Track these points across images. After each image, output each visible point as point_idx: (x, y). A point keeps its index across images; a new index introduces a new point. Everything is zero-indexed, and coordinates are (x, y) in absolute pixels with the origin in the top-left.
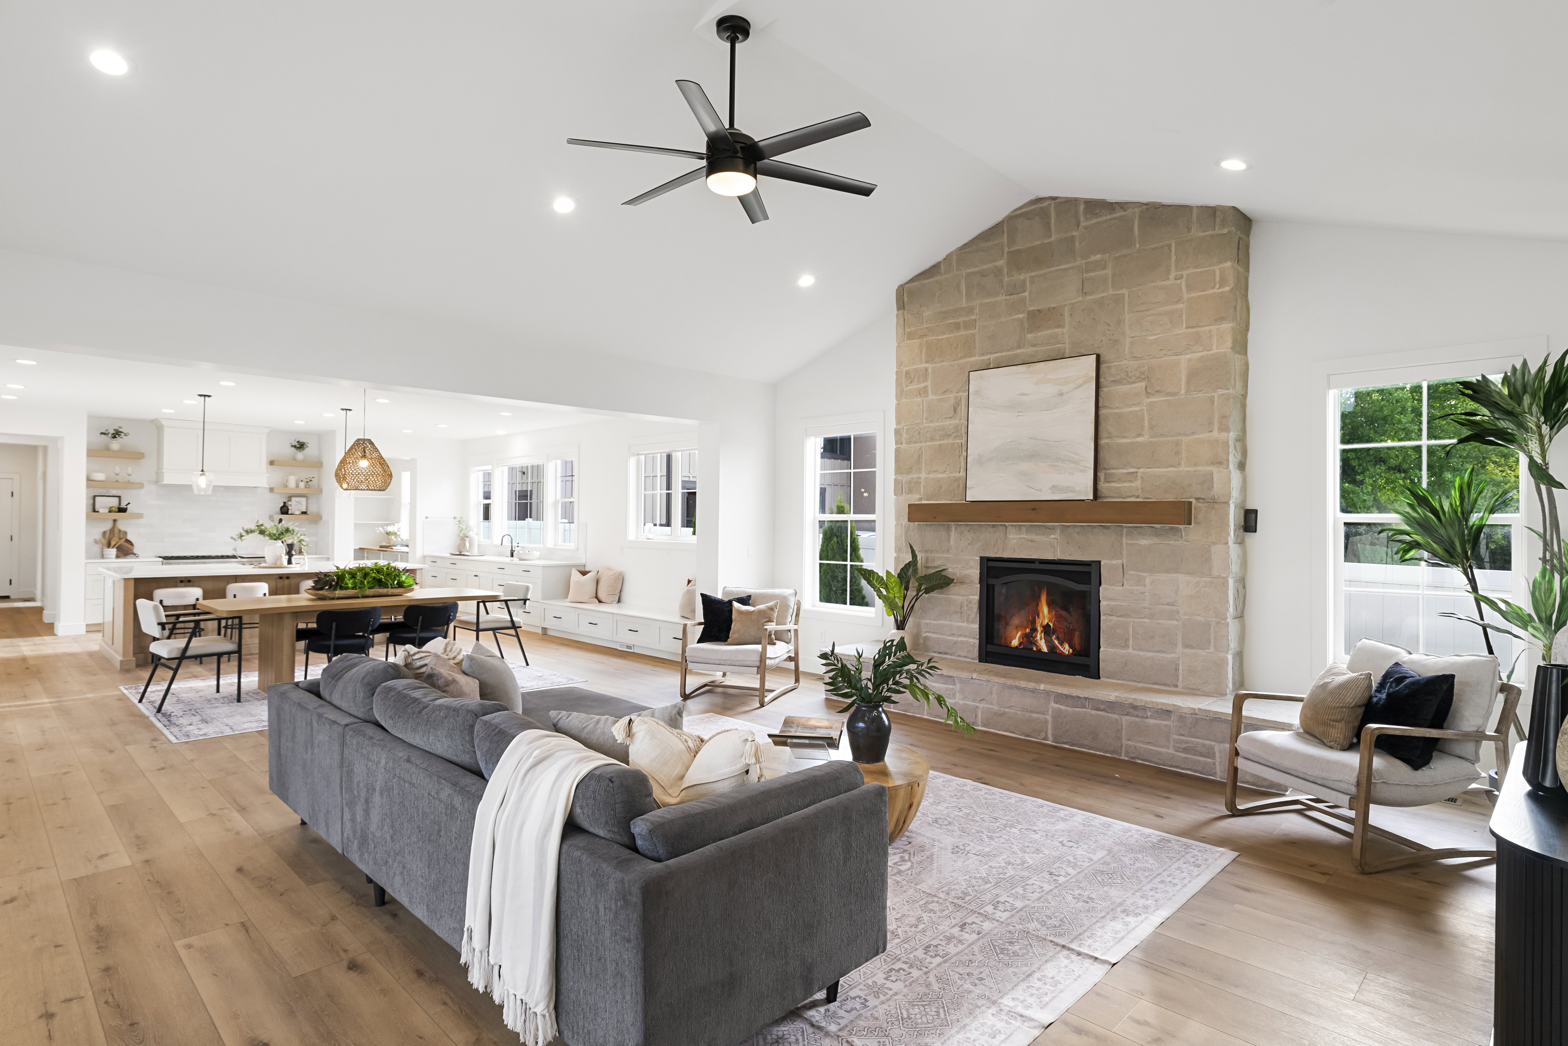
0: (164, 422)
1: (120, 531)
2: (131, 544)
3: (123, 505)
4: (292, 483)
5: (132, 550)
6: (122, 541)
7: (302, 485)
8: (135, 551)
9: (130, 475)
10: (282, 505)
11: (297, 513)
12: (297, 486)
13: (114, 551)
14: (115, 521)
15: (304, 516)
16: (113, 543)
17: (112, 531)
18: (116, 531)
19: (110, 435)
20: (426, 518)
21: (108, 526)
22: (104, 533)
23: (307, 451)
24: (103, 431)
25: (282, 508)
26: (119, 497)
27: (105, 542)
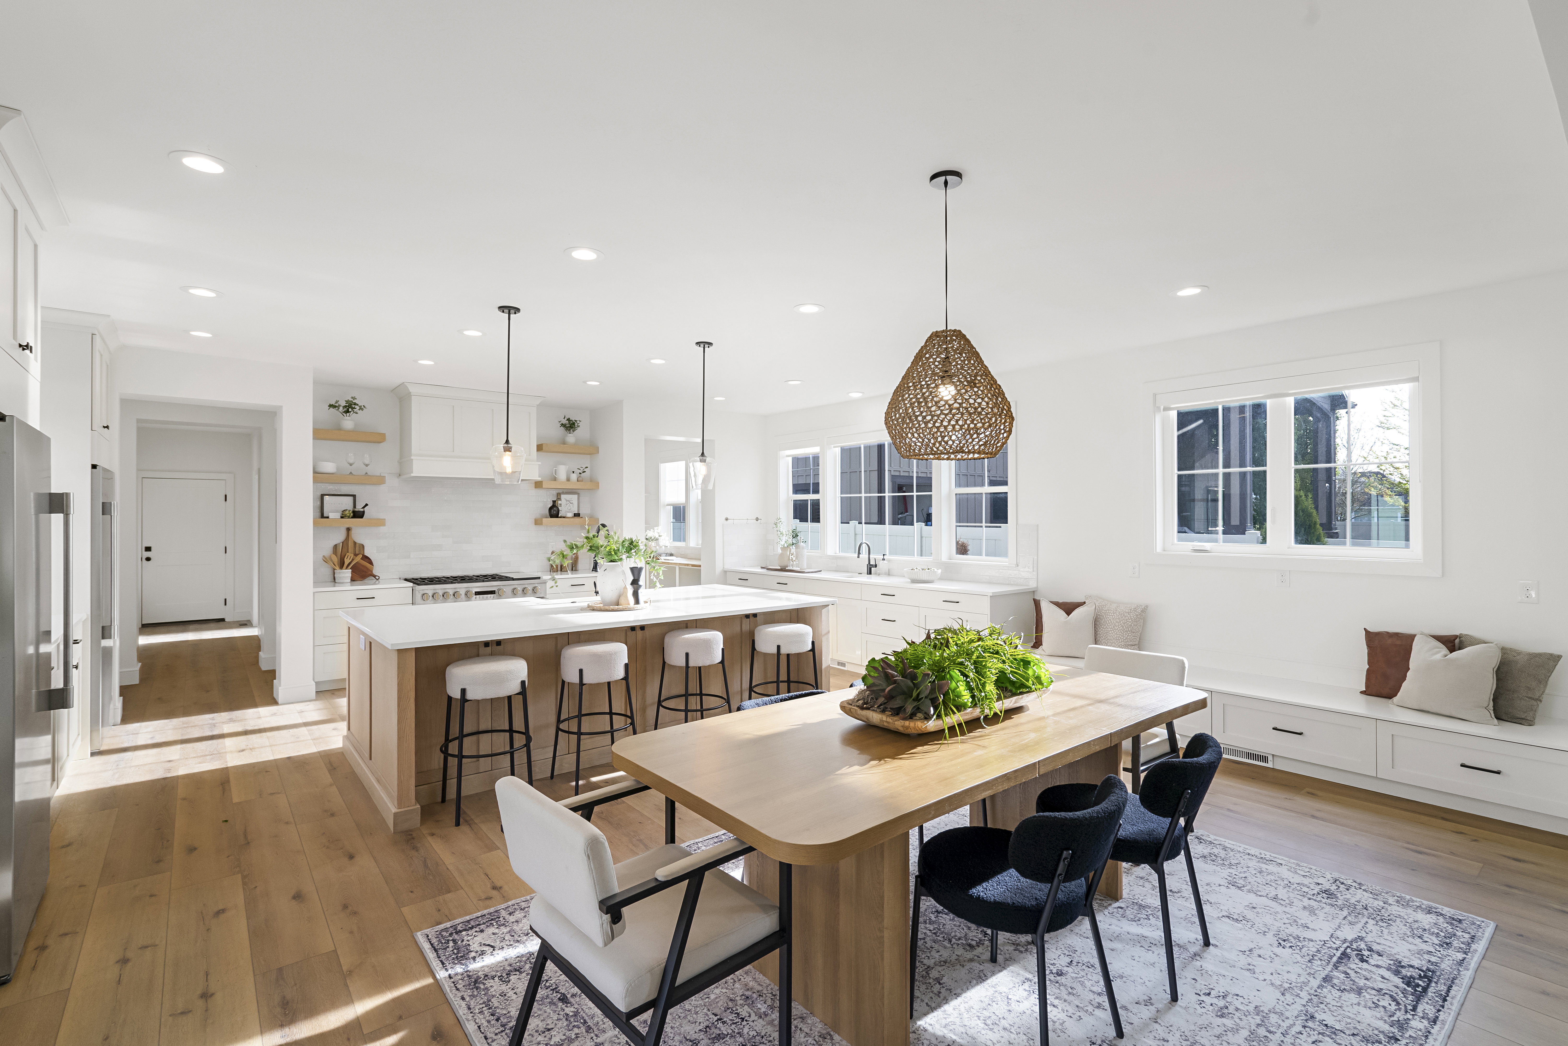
0: (412, 389)
1: (355, 543)
2: (371, 563)
3: (359, 508)
4: (562, 475)
5: (372, 572)
6: (358, 559)
7: (574, 477)
8: (375, 572)
9: (367, 465)
10: (550, 505)
11: (570, 515)
12: (568, 480)
13: (347, 573)
14: (348, 530)
15: (577, 519)
16: (347, 562)
17: (345, 543)
18: (351, 544)
19: (341, 408)
20: (727, 519)
21: (339, 537)
22: (336, 546)
23: (578, 432)
24: (333, 403)
25: (550, 509)
26: (354, 496)
27: (335, 559)
